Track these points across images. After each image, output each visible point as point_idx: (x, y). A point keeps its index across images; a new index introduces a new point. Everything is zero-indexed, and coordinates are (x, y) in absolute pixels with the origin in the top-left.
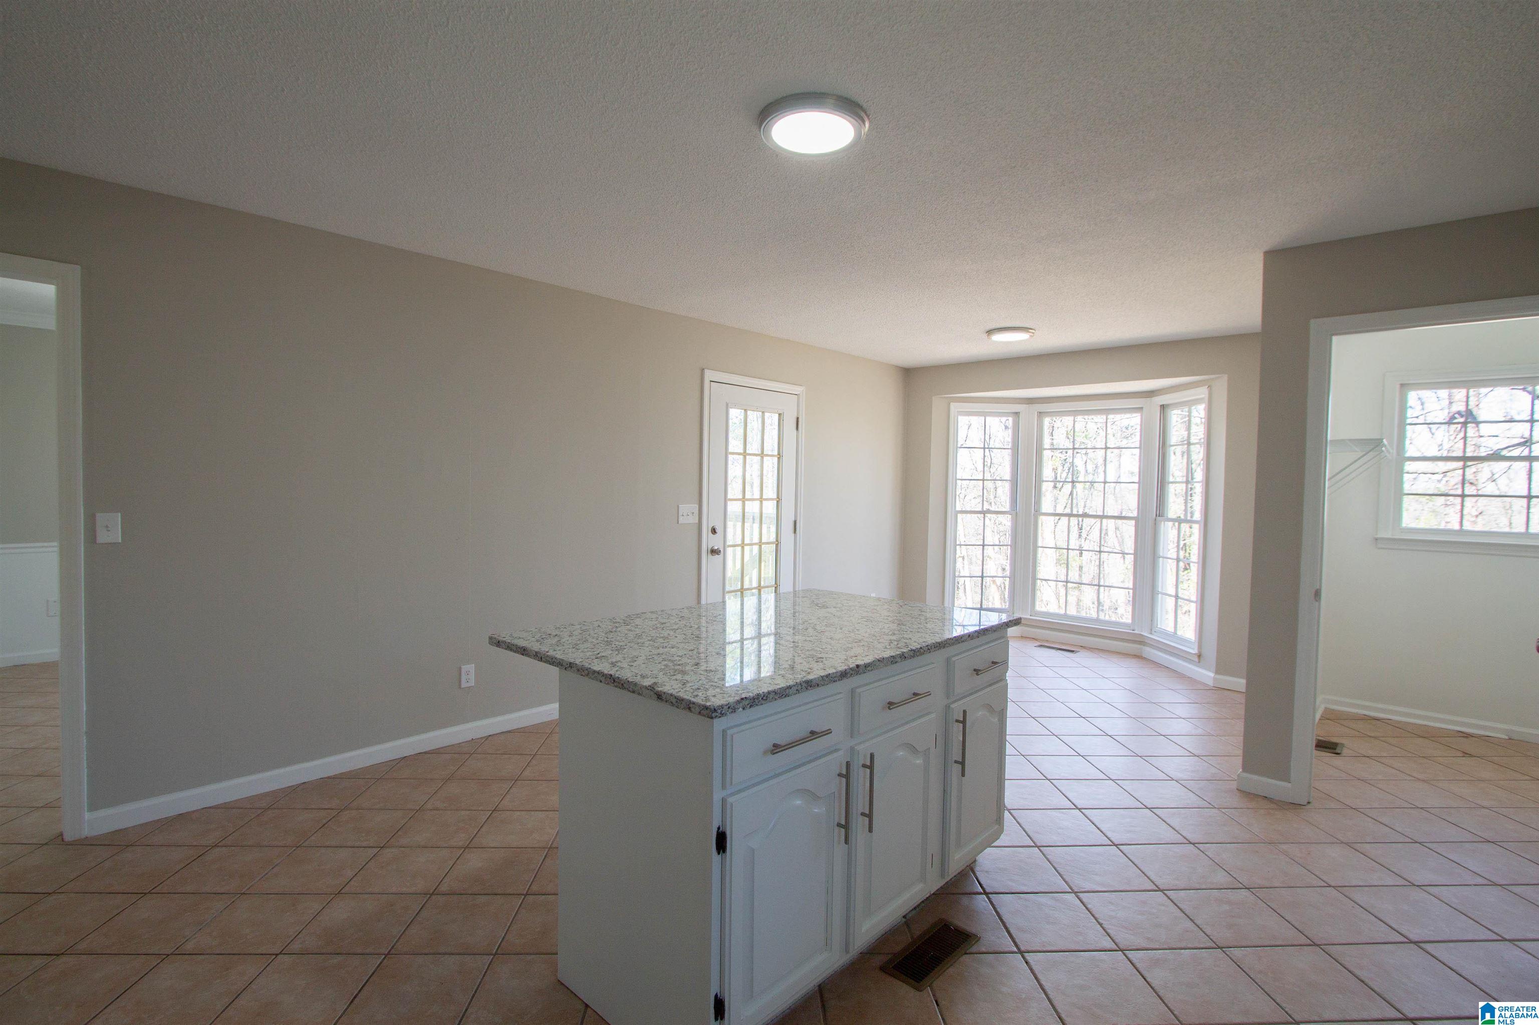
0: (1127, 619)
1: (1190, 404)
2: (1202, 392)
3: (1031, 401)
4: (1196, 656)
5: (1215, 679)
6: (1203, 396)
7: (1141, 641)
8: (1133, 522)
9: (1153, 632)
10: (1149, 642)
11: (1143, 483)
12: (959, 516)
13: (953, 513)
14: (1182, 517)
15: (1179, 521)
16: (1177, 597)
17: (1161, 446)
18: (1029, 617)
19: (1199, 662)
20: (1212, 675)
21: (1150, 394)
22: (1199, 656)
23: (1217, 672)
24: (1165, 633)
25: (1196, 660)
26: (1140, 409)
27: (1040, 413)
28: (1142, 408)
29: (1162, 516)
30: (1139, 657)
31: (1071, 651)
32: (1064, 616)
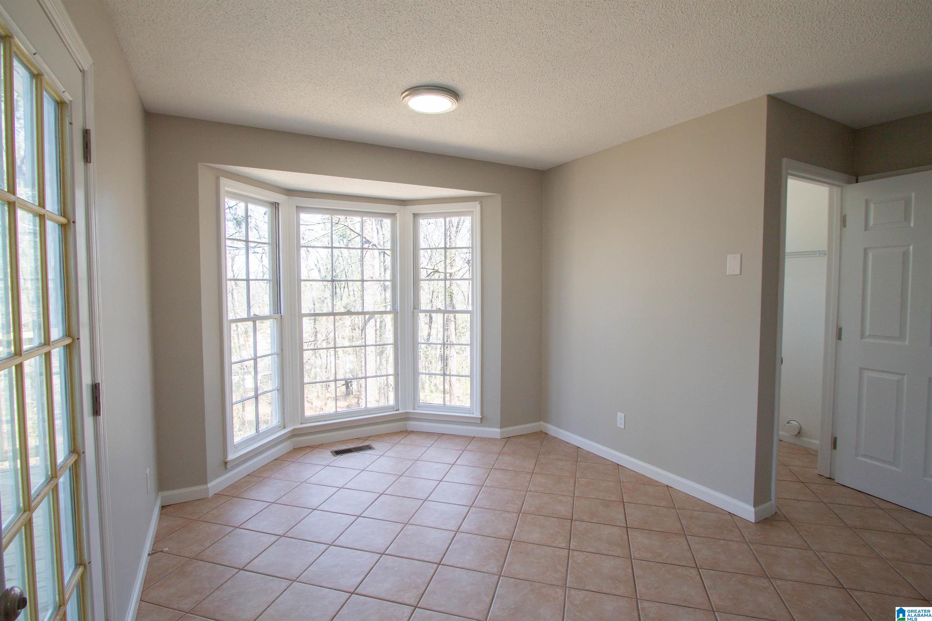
2: (476, 207)
3: (290, 192)
4: (480, 419)
5: (501, 433)
6: (473, 210)
7: (406, 418)
8: (391, 316)
9: (416, 407)
19: (483, 423)
20: (498, 430)
21: (403, 202)
22: (483, 418)
23: (501, 427)
25: (480, 422)
26: (392, 215)
27: (298, 207)
28: (395, 214)
29: (417, 309)
30: (405, 432)
31: (369, 448)
32: (336, 415)
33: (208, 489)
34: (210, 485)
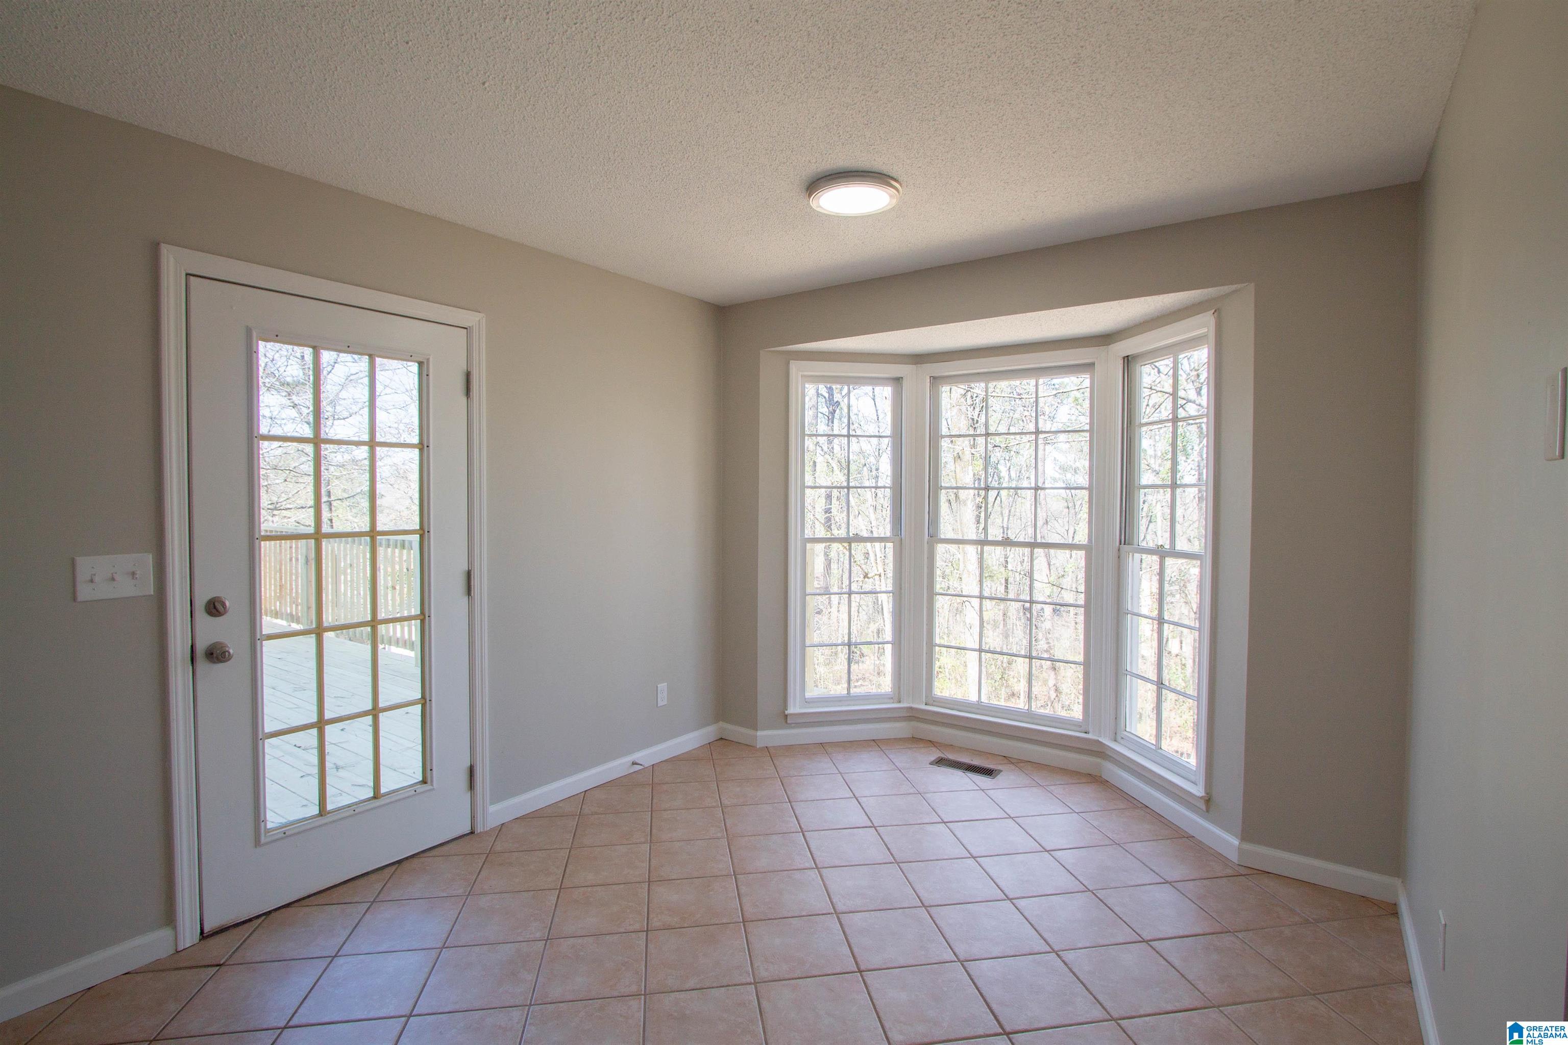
0: (1077, 713)
1: (1173, 350)
2: (1204, 324)
3: (919, 358)
4: (1203, 801)
5: (1240, 851)
6: (1204, 330)
7: (1099, 751)
8: (1082, 553)
9: (1119, 738)
10: (1114, 756)
11: (1096, 490)
12: (809, 546)
13: (799, 543)
14: (1167, 546)
15: (1162, 553)
16: (1160, 684)
17: (1125, 426)
18: (923, 707)
19: (1208, 811)
20: (1236, 842)
21: (1105, 339)
22: (1208, 800)
23: (1246, 835)
24: (1138, 745)
25: (1204, 808)
26: (1088, 367)
27: (934, 378)
28: (1093, 364)
29: (1129, 544)
30: (1096, 780)
31: (988, 772)
32: (978, 707)
33: (756, 737)
34: (759, 733)
